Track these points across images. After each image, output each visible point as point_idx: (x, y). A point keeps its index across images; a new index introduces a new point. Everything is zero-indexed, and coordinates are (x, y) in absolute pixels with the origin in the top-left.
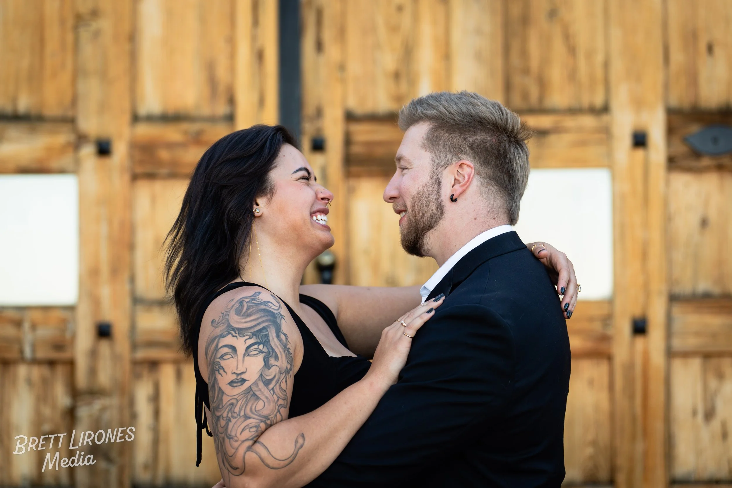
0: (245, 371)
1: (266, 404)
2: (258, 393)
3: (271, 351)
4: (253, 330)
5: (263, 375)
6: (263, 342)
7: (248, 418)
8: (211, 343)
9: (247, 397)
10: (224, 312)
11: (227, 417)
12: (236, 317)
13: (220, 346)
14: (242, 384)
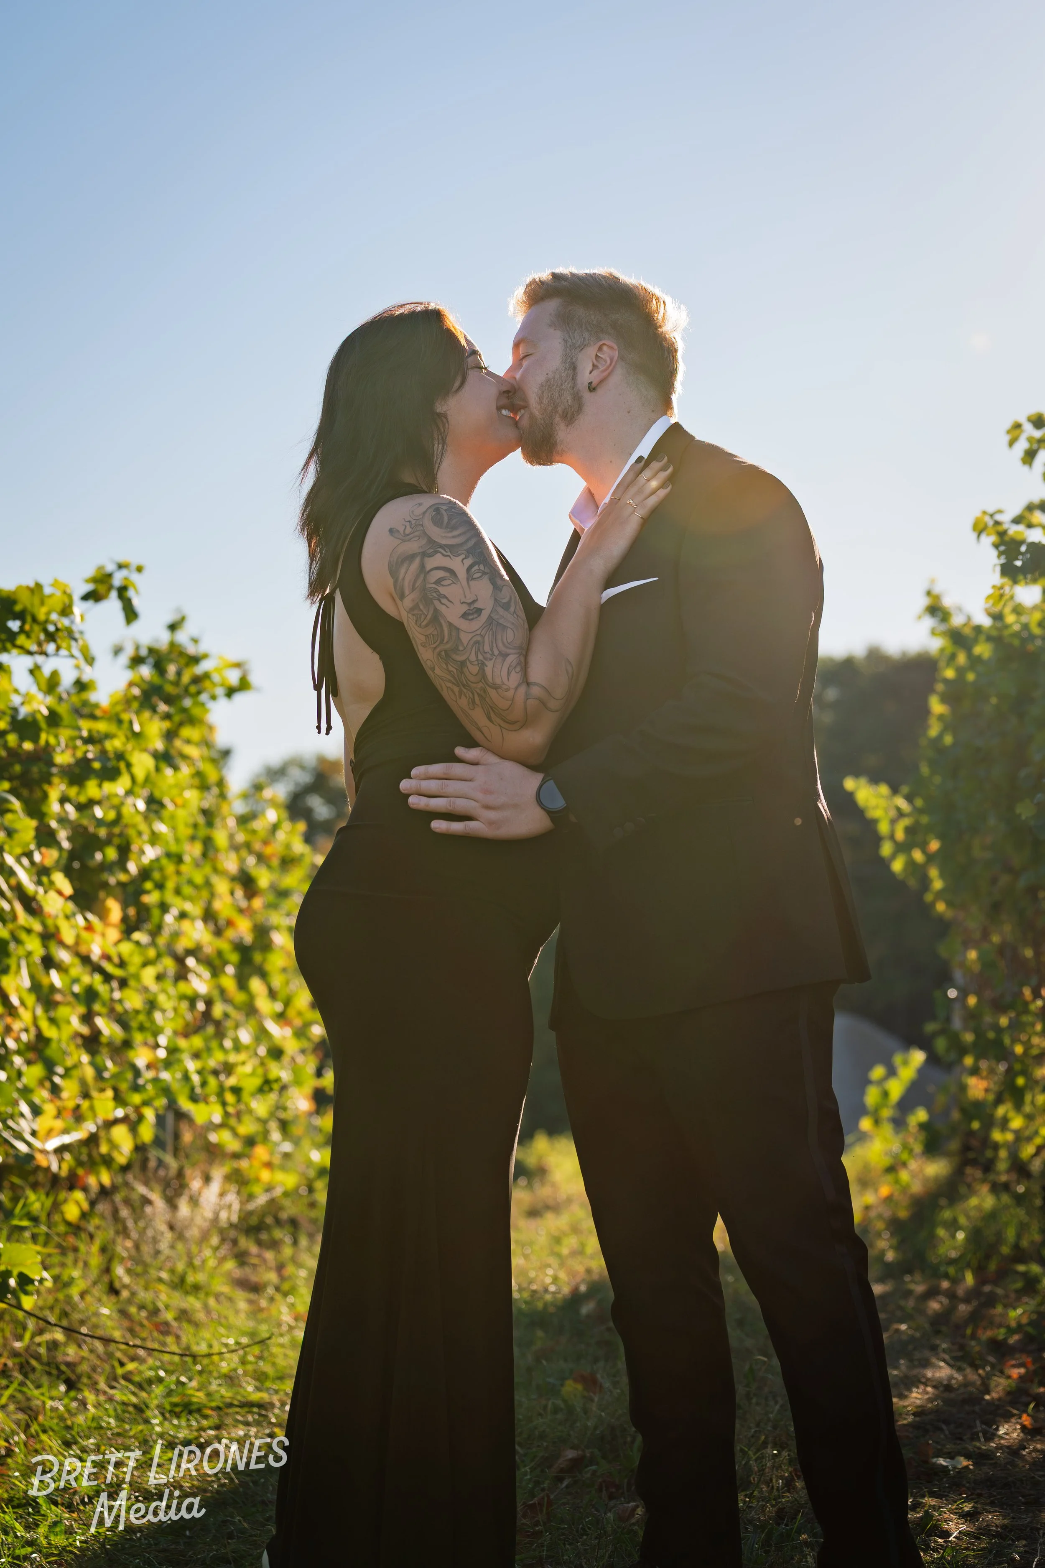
0: (476, 599)
1: (515, 631)
2: (502, 621)
4: (464, 548)
5: (498, 599)
7: (505, 656)
8: (403, 562)
9: (492, 629)
10: (411, 519)
11: (477, 660)
12: (436, 530)
13: (428, 567)
14: (479, 615)
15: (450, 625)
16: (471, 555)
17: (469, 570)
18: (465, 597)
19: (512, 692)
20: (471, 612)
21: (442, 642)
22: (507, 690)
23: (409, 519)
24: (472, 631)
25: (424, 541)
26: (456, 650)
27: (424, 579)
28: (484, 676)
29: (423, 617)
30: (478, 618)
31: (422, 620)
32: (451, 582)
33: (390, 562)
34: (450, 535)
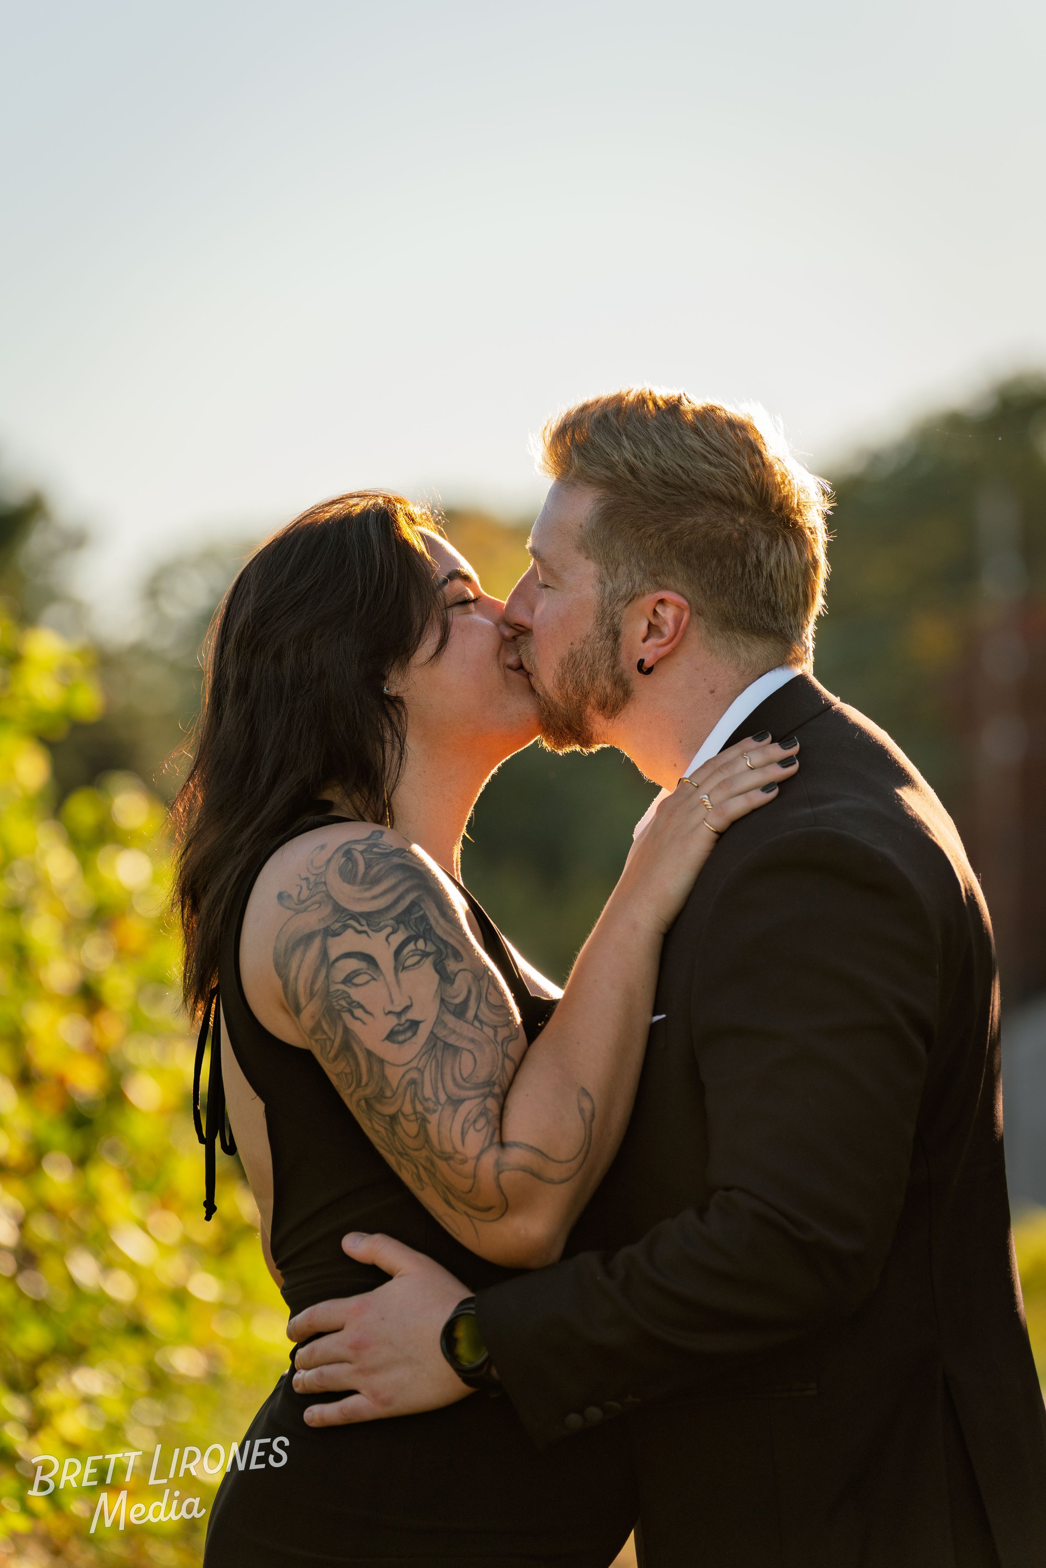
0: (409, 1003)
1: (476, 1054)
2: (452, 1040)
3: (442, 947)
4: (394, 913)
5: (447, 999)
6: (421, 934)
7: (456, 1103)
8: (294, 949)
9: (435, 1056)
10: (309, 875)
11: (415, 1113)
12: (347, 888)
13: (334, 954)
14: (415, 1034)
15: (369, 1054)
16: (402, 926)
17: (398, 953)
18: (392, 1002)
19: (471, 1164)
20: (401, 1028)
21: (359, 1085)
22: (464, 1161)
23: (303, 876)
24: (406, 1062)
25: (327, 910)
26: (380, 1097)
27: (327, 977)
28: (427, 1140)
29: (328, 1043)
30: (414, 1039)
31: (328, 1049)
32: (369, 978)
33: (275, 948)
34: (368, 894)
